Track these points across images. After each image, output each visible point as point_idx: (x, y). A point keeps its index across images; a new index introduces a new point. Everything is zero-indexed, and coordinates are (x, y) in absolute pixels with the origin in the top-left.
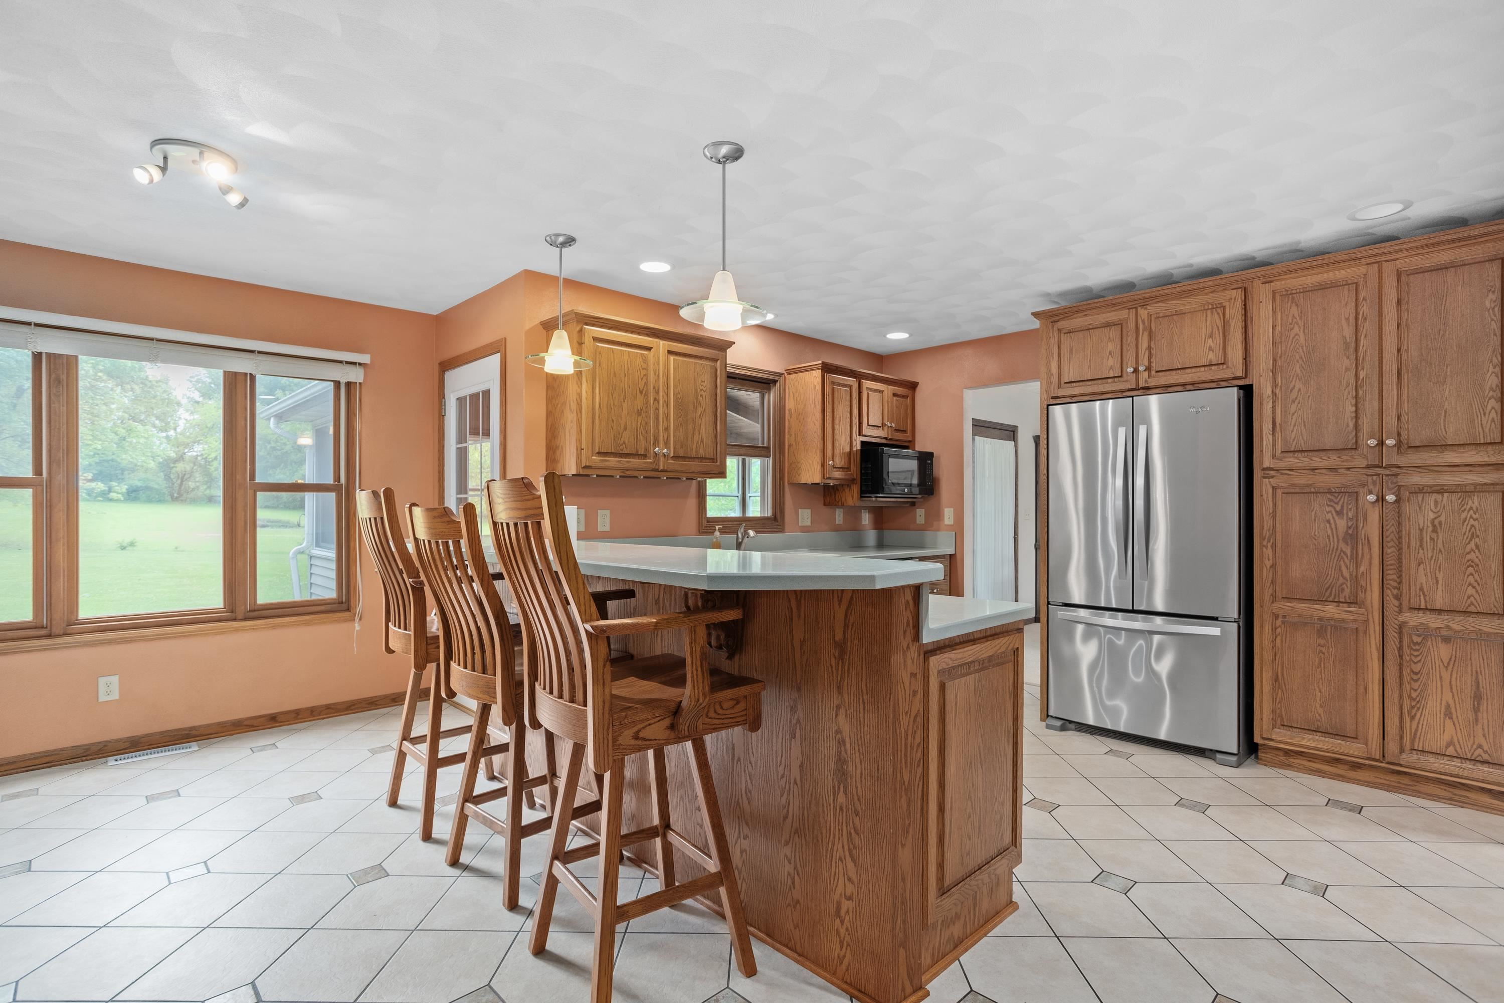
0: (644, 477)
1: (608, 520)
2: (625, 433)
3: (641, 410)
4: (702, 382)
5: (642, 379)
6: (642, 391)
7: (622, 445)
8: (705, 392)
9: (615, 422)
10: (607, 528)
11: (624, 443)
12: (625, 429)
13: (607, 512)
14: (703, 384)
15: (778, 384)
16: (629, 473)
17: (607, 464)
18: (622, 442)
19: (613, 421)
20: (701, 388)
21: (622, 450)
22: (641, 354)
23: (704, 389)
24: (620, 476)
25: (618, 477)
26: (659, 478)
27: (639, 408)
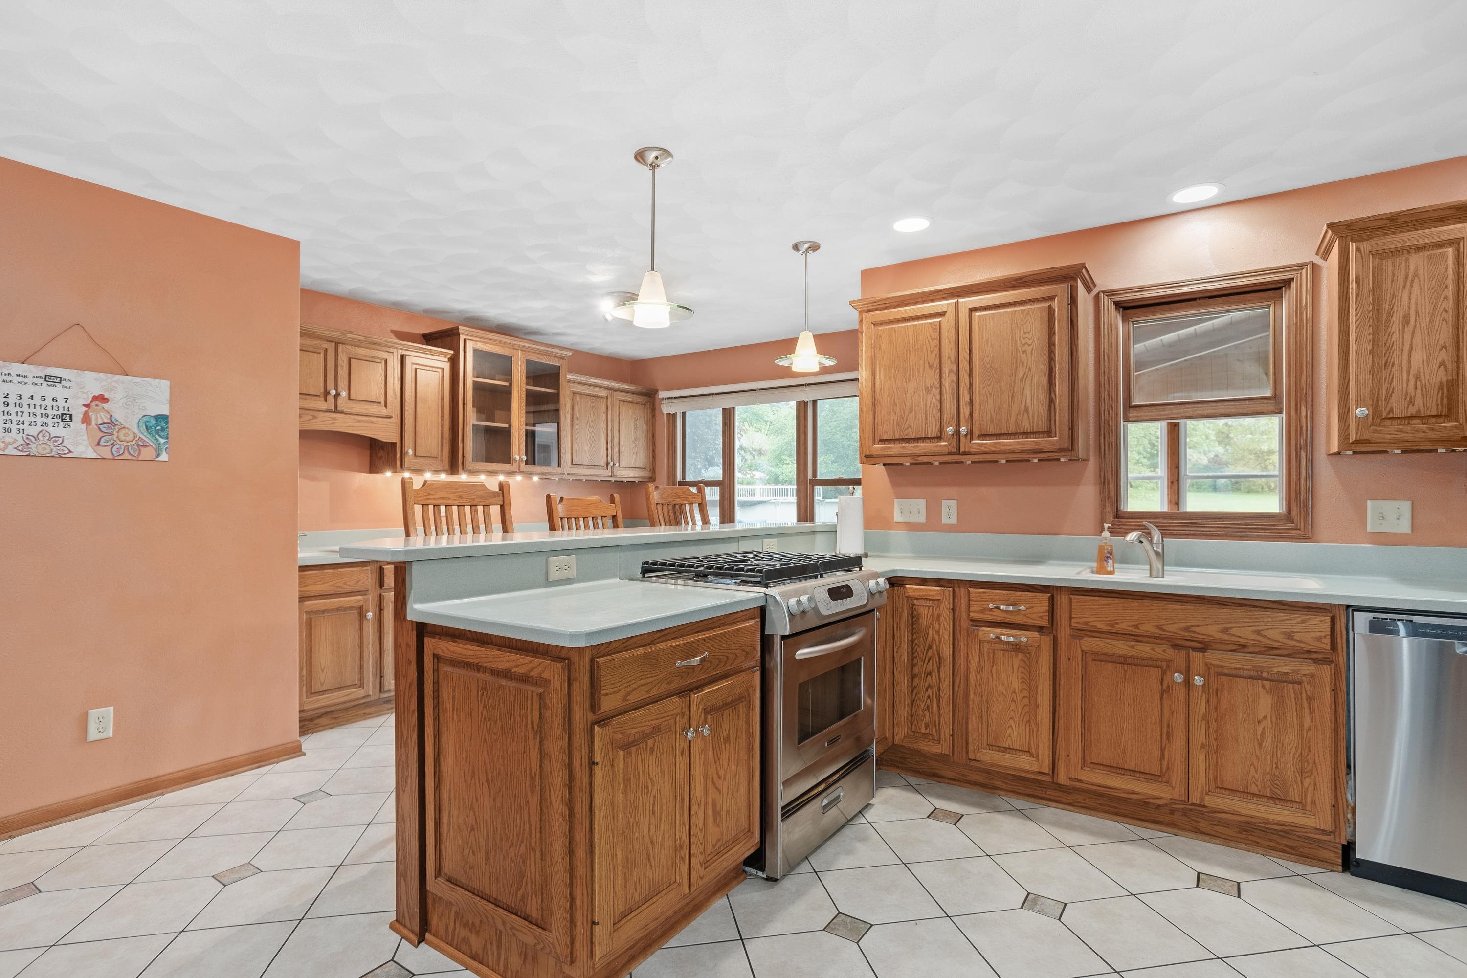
0: (940, 463)
1: (954, 512)
2: (911, 416)
3: (932, 387)
4: (1025, 333)
5: (931, 352)
6: (933, 365)
7: (907, 429)
8: (1029, 345)
9: (898, 406)
10: (953, 520)
11: (910, 427)
12: (911, 411)
13: (953, 503)
14: (1027, 335)
15: (1293, 285)
16: (920, 459)
17: (890, 452)
18: (907, 426)
19: (896, 405)
20: (1023, 342)
21: (907, 435)
22: (930, 323)
23: (1030, 342)
24: (911, 464)
25: (908, 464)
26: (1028, 460)
27: (928, 385)
